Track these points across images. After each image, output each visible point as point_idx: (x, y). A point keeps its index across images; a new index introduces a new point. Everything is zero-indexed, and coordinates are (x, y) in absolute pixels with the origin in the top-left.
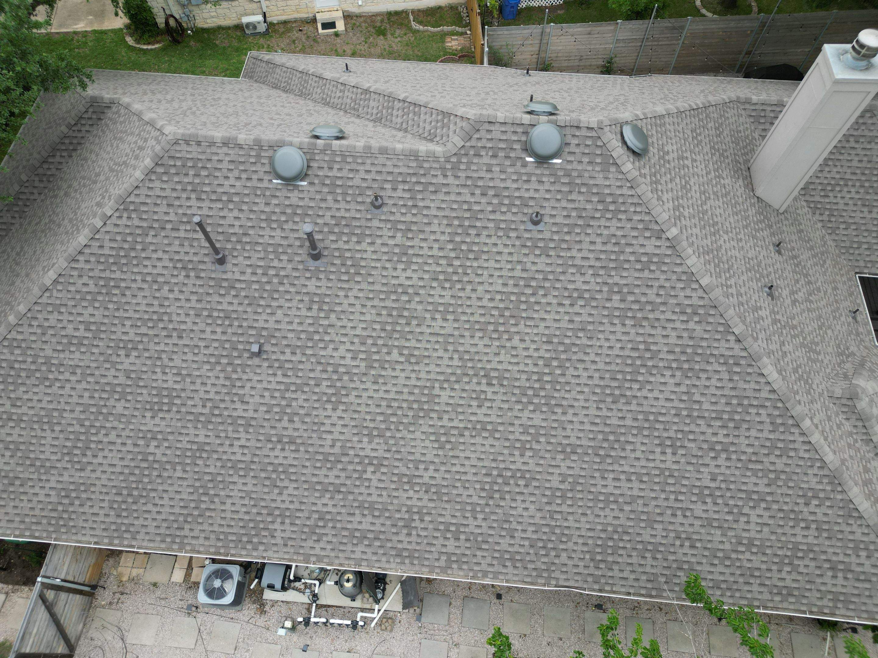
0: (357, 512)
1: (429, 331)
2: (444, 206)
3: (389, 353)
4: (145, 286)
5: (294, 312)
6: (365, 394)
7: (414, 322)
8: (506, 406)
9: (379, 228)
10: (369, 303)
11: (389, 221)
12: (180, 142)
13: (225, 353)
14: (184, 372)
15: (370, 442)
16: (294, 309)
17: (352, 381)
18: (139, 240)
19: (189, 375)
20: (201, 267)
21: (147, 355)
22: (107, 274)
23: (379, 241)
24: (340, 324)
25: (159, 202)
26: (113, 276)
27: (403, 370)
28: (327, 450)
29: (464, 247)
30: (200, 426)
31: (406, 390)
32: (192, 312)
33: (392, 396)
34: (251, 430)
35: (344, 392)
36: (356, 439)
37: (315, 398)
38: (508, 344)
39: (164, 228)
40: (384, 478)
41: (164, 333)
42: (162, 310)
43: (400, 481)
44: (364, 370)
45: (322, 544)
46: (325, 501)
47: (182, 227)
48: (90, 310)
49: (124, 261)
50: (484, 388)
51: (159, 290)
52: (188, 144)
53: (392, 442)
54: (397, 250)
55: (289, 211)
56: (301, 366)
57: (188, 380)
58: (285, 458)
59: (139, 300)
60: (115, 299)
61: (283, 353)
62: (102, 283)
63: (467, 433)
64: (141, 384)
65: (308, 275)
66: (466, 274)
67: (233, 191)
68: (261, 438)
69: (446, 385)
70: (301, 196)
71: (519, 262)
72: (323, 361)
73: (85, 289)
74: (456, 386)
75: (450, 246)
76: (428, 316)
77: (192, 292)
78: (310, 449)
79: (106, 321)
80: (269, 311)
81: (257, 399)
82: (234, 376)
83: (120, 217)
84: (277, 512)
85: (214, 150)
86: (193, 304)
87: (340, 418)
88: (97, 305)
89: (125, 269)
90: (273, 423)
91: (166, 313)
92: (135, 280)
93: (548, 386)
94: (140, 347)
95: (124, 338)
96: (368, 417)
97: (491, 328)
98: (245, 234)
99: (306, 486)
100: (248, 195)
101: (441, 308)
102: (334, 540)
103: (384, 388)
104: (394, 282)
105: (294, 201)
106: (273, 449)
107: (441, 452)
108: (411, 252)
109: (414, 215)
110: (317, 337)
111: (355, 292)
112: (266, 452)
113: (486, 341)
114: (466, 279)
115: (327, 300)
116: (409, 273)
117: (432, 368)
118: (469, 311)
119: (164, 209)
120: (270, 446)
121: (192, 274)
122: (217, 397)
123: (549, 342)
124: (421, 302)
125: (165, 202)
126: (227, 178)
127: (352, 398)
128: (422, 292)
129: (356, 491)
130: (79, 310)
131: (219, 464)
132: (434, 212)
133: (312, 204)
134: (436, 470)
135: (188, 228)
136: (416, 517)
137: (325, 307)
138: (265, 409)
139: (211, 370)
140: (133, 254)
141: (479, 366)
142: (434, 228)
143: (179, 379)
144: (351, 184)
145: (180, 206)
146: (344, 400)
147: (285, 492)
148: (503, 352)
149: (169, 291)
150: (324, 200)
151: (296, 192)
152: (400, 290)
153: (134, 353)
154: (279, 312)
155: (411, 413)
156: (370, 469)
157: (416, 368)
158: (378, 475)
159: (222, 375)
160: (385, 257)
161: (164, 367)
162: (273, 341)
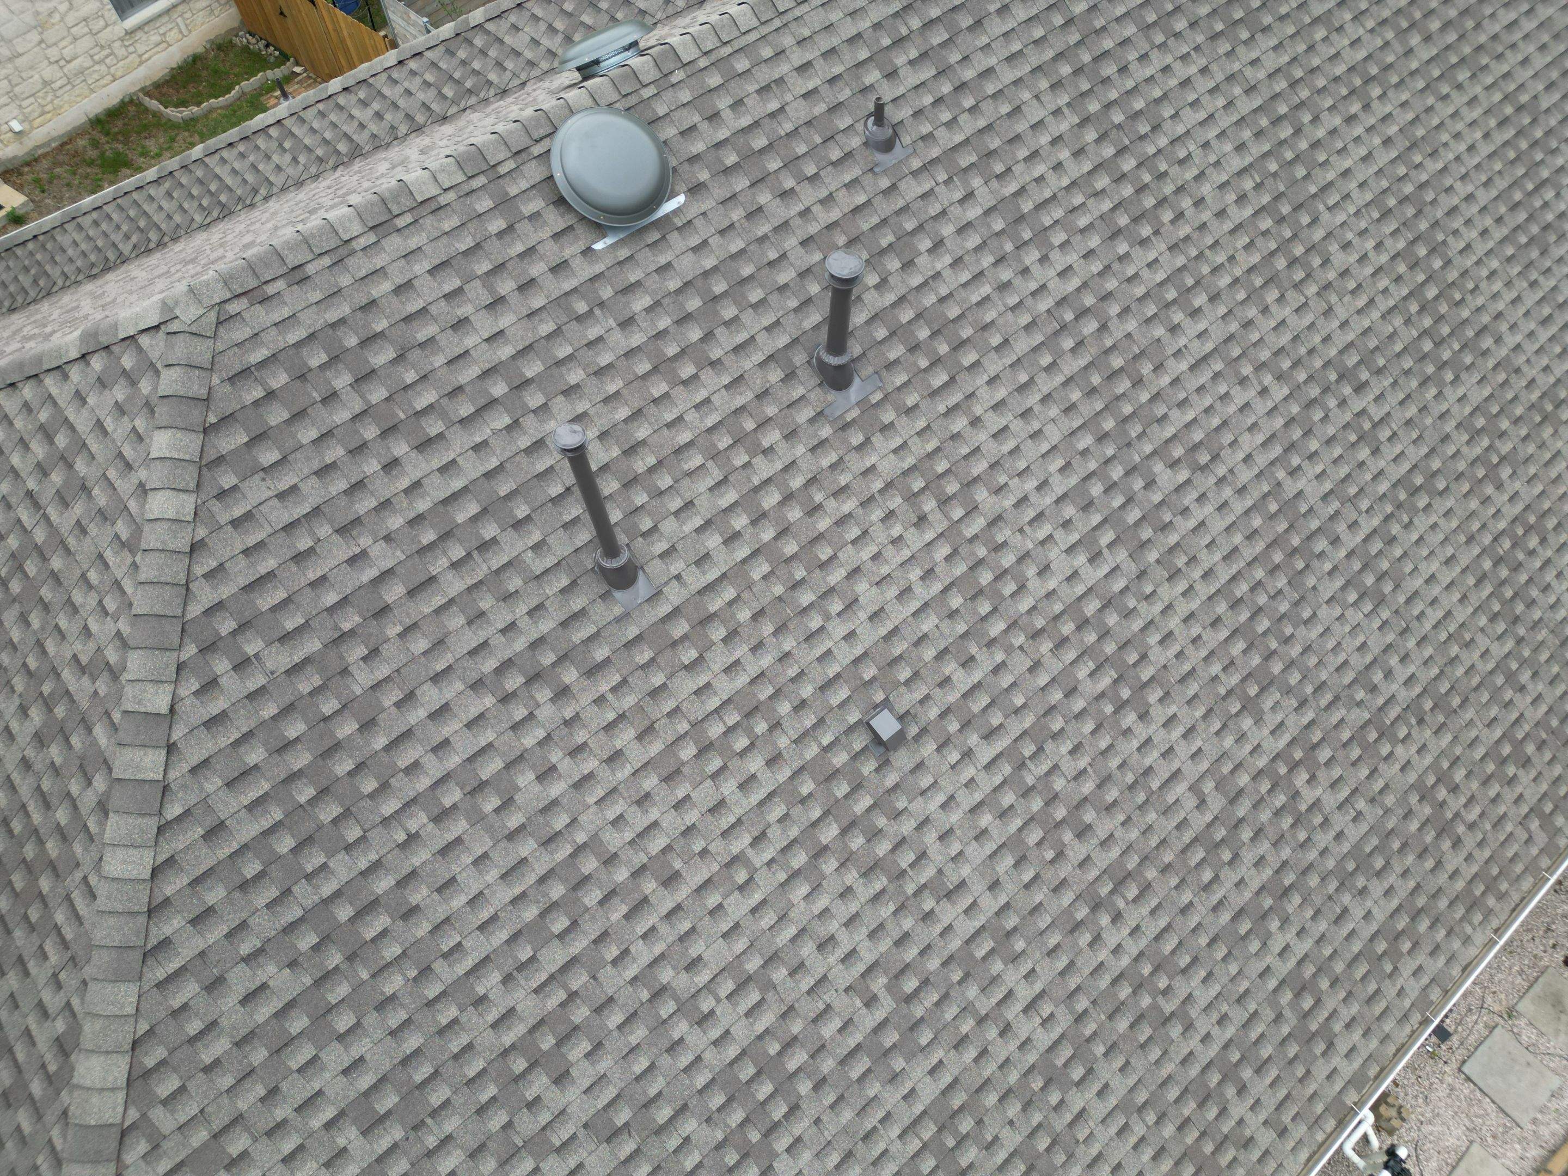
0: (1346, 899)
1: (1184, 366)
2: (1016, 46)
3: (1150, 484)
4: (459, 826)
5: (896, 557)
6: (1174, 622)
7: (1146, 368)
8: (1412, 411)
9: (924, 196)
10: (1033, 399)
11: (934, 162)
12: (233, 308)
13: (816, 813)
14: (753, 964)
15: (1258, 721)
16: (889, 551)
17: (1129, 614)
18: (329, 706)
19: (772, 959)
20: (580, 634)
21: (616, 1018)
22: (306, 895)
23: (947, 230)
24: (1008, 502)
25: (304, 543)
26: (327, 889)
27: (1202, 498)
28: (1199, 821)
29: (1118, 117)
30: (898, 1063)
31: (1238, 538)
32: (650, 782)
33: (1224, 575)
34: (1020, 945)
35: (1132, 658)
36: (1229, 741)
37: (1089, 726)
38: (1331, 275)
39: (385, 610)
40: (1336, 772)
41: (619, 910)
42: (563, 852)
43: (1366, 747)
44: (1131, 568)
45: (1342, 1047)
46: (1277, 945)
47: (439, 565)
48: (336, 1057)
49: (329, 811)
50: (1357, 405)
51: (507, 803)
52: (265, 300)
53: (1294, 678)
54: (998, 225)
55: (693, 303)
56: (1006, 680)
57: (779, 974)
58: (1135, 931)
59: (471, 883)
60: (391, 951)
61: (945, 682)
62: (306, 941)
63: (1395, 529)
64: (663, 1114)
65: (856, 438)
66: (1162, 176)
67: (505, 352)
68: (1053, 940)
69: (1295, 461)
70: (695, 241)
71: (1231, 78)
72: (1039, 623)
73: (264, 1011)
74: (1314, 445)
75: (1091, 135)
76: (1159, 331)
77: (609, 727)
78: (1168, 857)
79: (412, 1042)
80: (836, 606)
81: (978, 853)
82: (882, 848)
83: (210, 686)
84: (1214, 1079)
85: (361, 265)
86: (637, 755)
87: (1170, 722)
88: (343, 1022)
89: (353, 833)
90: (1053, 876)
91: (579, 850)
92: (413, 838)
93: (1443, 308)
94: (580, 1014)
95: (508, 1038)
96: (1216, 668)
97: (1281, 263)
98: (631, 450)
99: (1221, 952)
100: (557, 332)
101: (1171, 295)
102: (1355, 1009)
103: (1197, 574)
104: (1044, 305)
105: (688, 266)
106: (1097, 940)
107: (1385, 614)
108: (1027, 206)
109: (973, 110)
110: (986, 577)
111: (988, 397)
112: (1087, 964)
113: (1295, 299)
114: (1168, 189)
115: (941, 466)
116: (1059, 260)
117: (1249, 442)
118: (1220, 258)
119: (342, 550)
120: (1085, 938)
121: (570, 675)
122: (885, 944)
123: (1386, 214)
124: (1126, 311)
125: (324, 530)
126: (461, 324)
127: (1159, 656)
128: (1111, 284)
129: (1312, 855)
130: (297, 1090)
131: (1014, 1109)
132: (1008, 75)
133: (736, 245)
134: (1404, 659)
135: (457, 552)
136: (1442, 794)
137: (952, 487)
138: (1009, 861)
139: (816, 889)
140: (343, 766)
141: (1318, 363)
142: (1035, 113)
143: (753, 997)
144: (788, 127)
145: (385, 505)
146: (1146, 673)
147: (1194, 1013)
148: (1334, 298)
149: (540, 778)
150: (756, 213)
151: (674, 237)
152: (1069, 316)
153: (578, 1050)
154: (862, 587)
155: (1281, 582)
156: (1301, 778)
157: (1221, 471)
158: (1324, 777)
159: (851, 877)
160: (987, 260)
161: (685, 1007)
162: (904, 674)
